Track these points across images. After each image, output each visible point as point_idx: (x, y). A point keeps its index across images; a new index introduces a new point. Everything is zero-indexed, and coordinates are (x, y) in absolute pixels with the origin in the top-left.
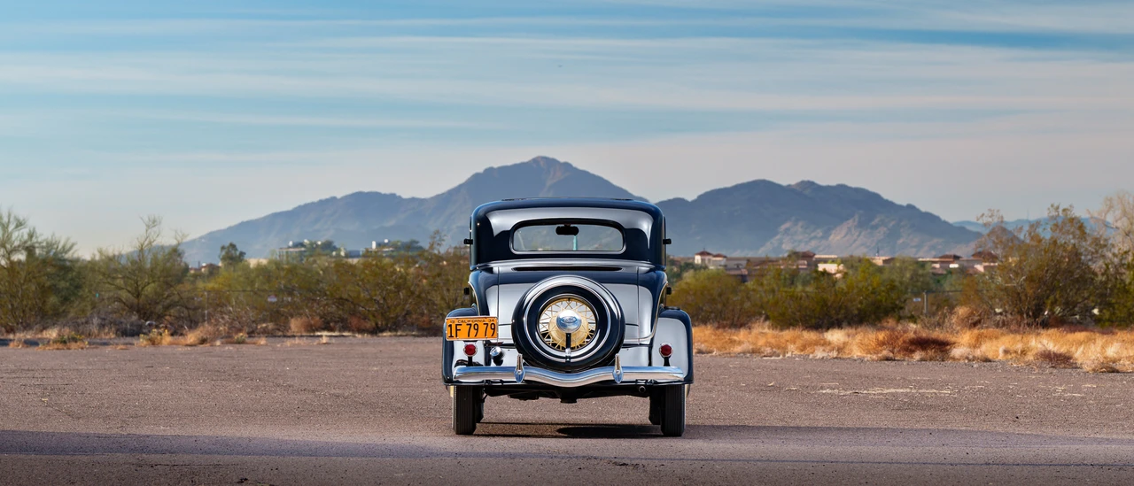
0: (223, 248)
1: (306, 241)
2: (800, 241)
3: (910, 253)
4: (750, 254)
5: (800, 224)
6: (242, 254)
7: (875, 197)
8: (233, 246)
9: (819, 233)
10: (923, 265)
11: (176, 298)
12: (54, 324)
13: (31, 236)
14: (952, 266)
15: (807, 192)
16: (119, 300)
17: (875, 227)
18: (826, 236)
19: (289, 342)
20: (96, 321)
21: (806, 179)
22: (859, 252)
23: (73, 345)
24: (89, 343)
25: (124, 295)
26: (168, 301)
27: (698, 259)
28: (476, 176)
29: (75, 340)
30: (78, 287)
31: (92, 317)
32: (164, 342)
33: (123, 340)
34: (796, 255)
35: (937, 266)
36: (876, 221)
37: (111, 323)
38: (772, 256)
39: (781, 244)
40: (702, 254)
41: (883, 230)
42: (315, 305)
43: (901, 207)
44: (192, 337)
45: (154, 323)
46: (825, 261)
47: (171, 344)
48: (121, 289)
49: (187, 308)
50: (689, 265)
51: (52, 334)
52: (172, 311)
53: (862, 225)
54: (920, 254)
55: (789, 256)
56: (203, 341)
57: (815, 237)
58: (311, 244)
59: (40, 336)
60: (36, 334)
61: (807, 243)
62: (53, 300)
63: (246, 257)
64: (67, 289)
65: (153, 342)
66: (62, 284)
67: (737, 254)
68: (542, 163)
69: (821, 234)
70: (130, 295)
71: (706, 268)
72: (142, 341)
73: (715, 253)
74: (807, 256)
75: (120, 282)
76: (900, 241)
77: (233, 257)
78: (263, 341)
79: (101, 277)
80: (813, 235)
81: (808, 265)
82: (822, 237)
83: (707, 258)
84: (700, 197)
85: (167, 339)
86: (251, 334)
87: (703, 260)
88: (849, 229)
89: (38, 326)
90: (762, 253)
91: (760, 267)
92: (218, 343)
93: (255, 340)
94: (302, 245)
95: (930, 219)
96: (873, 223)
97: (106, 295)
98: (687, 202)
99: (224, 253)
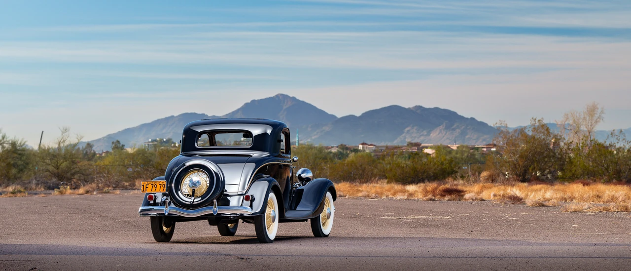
0: (113, 143)
1: (158, 139)
2: (415, 137)
3: (472, 143)
4: (389, 144)
5: (415, 128)
6: (123, 146)
7: (454, 114)
8: (118, 142)
9: (425, 133)
10: (477, 149)
11: (77, 170)
12: (13, 183)
13: (3, 138)
14: (493, 149)
15: (419, 111)
16: (48, 170)
17: (454, 130)
18: (428, 134)
19: (132, 192)
20: (34, 182)
21: (418, 105)
22: (445, 143)
23: (19, 195)
24: (28, 194)
25: (51, 168)
26: (73, 171)
27: (361, 147)
28: (246, 104)
29: (20, 192)
30: (27, 164)
31: (32, 180)
32: (67, 192)
33: (48, 192)
34: (411, 145)
35: (485, 149)
36: (455, 126)
37: (42, 183)
38: (400, 145)
39: (404, 139)
40: (363, 144)
41: (458, 131)
42: (149, 172)
43: (467, 119)
44: (81, 191)
45: (65, 182)
46: (427, 147)
47: (70, 194)
48: (49, 165)
49: (83, 174)
50: (356, 150)
51: (10, 189)
52: (76, 176)
53: (447, 128)
54: (477, 143)
55: (408, 145)
56: (87, 192)
57: (423, 135)
58: (161, 140)
59: (5, 190)
60: (3, 189)
61: (418, 138)
62: (14, 171)
63: (125, 148)
64: (22, 165)
65: (61, 193)
66: (20, 162)
67: (383, 144)
68: (281, 97)
69: (426, 133)
70: (53, 168)
71: (364, 151)
72: (56, 192)
73: (370, 144)
74: (417, 145)
75: (48, 161)
76: (467, 137)
77: (118, 147)
78: (118, 192)
79: (39, 159)
80: (422, 134)
81: (418, 149)
82: (426, 135)
83: (365, 146)
84: (363, 114)
85: (69, 191)
86: (115, 188)
87: (363, 147)
88: (441, 131)
89: (4, 185)
90: (396, 143)
91: (392, 151)
92: (95, 193)
93: (114, 191)
94: (156, 141)
95: (483, 125)
96: (453, 127)
97: (42, 168)
98: (356, 117)
99: (113, 145)
